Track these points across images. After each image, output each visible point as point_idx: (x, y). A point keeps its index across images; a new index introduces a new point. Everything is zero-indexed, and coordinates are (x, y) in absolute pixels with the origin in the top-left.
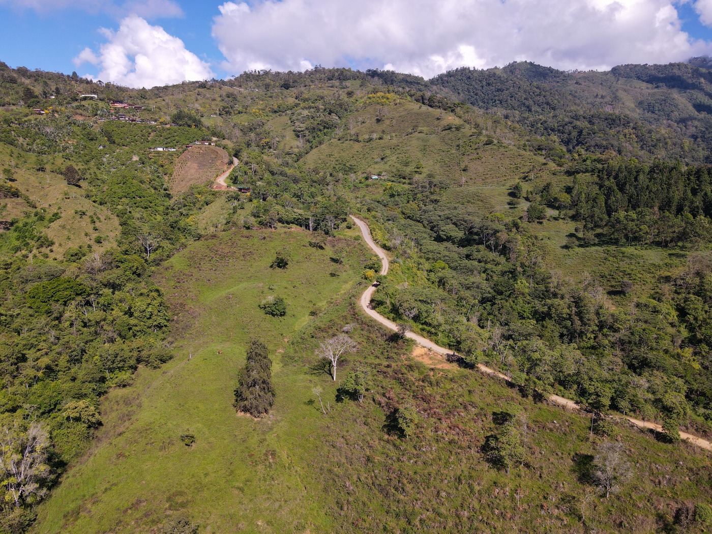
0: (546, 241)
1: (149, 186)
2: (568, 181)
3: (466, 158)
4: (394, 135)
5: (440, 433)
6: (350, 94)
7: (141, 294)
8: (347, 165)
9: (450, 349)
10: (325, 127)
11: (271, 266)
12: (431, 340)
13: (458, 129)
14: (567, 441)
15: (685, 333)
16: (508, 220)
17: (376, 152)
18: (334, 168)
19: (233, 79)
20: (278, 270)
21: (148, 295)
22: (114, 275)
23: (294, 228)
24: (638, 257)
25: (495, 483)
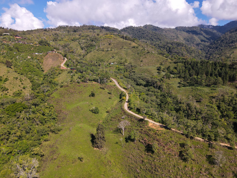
0: (172, 85)
1: (36, 67)
2: (175, 65)
3: (141, 57)
4: (116, 49)
5: (165, 151)
6: (98, 35)
7: (47, 108)
8: (101, 59)
9: (159, 123)
10: (91, 46)
11: (89, 96)
12: (153, 120)
13: (137, 48)
14: (203, 151)
15: (220, 114)
17: (110, 55)
18: (96, 60)
19: (55, 28)
20: (92, 97)
21: (50, 108)
22: (36, 101)
23: (94, 82)
24: (202, 90)
25: (185, 166)
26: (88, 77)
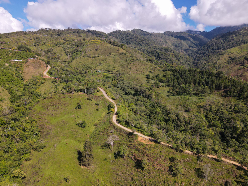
0: (161, 94)
1: (15, 76)
2: (164, 73)
3: (130, 64)
4: (103, 55)
5: (155, 167)
6: (84, 39)
7: (28, 122)
8: (87, 66)
10: (76, 52)
11: (76, 108)
12: (142, 134)
13: (125, 54)
14: (192, 165)
15: (208, 123)
16: (149, 87)
17: (97, 61)
18: (83, 67)
19: (36, 31)
20: (79, 109)
21: (31, 123)
22: (15, 116)
23: (80, 93)
24: (190, 99)
25: (175, 181)
26: (74, 87)
